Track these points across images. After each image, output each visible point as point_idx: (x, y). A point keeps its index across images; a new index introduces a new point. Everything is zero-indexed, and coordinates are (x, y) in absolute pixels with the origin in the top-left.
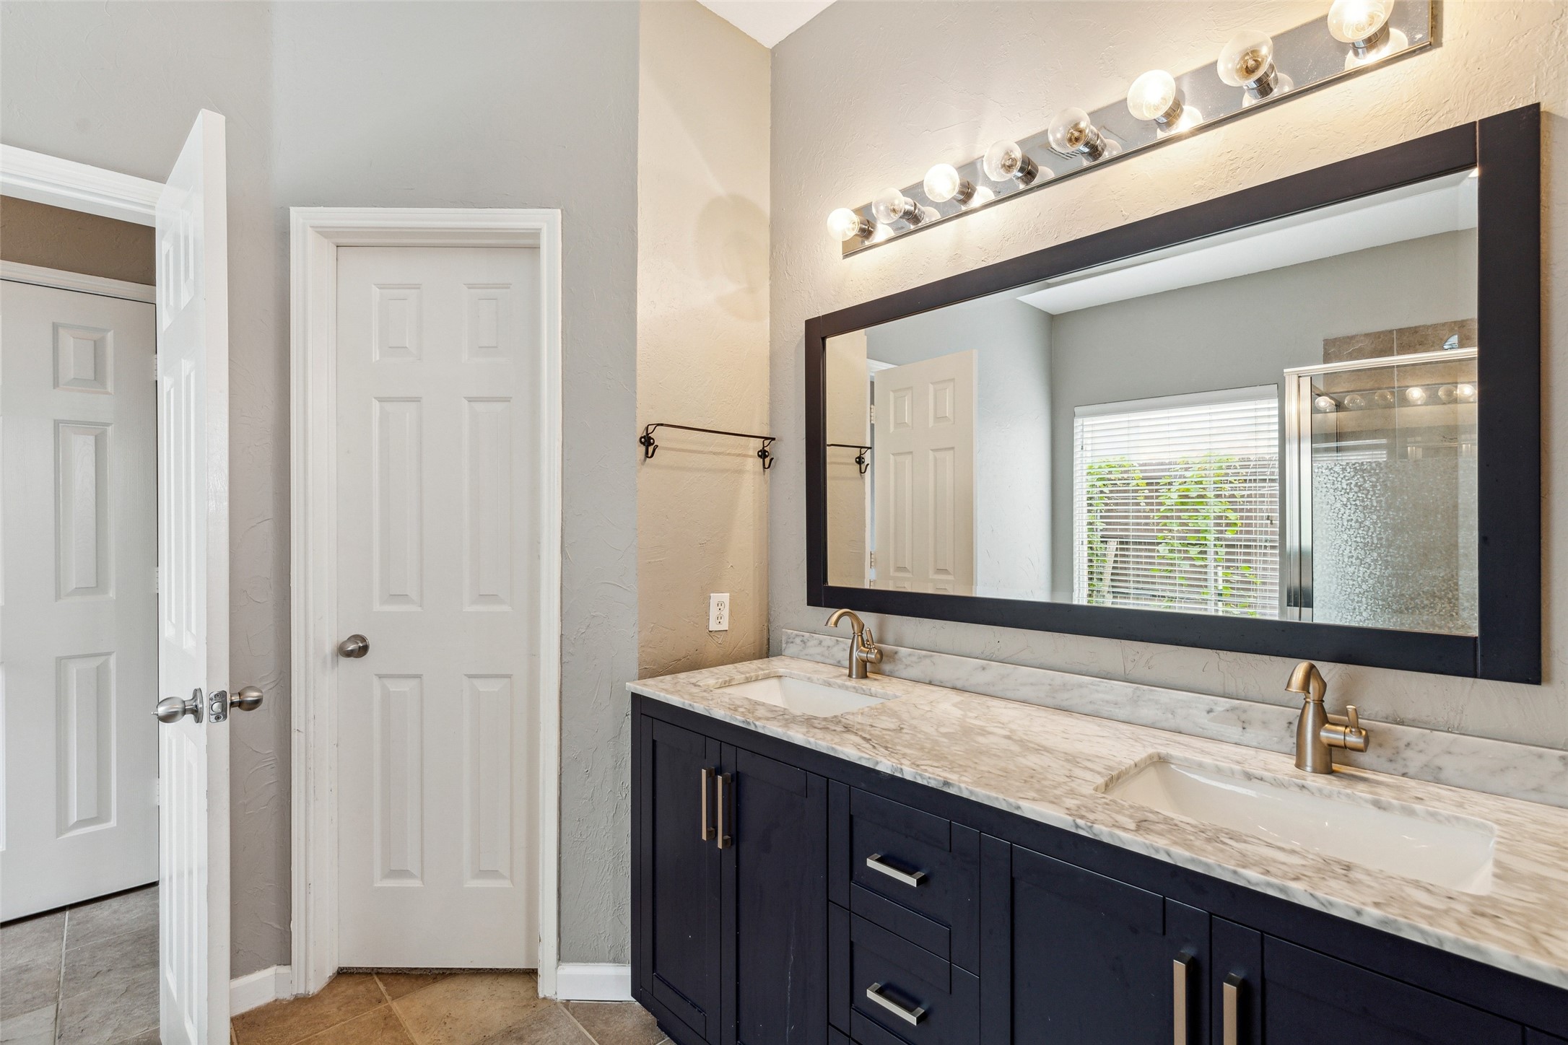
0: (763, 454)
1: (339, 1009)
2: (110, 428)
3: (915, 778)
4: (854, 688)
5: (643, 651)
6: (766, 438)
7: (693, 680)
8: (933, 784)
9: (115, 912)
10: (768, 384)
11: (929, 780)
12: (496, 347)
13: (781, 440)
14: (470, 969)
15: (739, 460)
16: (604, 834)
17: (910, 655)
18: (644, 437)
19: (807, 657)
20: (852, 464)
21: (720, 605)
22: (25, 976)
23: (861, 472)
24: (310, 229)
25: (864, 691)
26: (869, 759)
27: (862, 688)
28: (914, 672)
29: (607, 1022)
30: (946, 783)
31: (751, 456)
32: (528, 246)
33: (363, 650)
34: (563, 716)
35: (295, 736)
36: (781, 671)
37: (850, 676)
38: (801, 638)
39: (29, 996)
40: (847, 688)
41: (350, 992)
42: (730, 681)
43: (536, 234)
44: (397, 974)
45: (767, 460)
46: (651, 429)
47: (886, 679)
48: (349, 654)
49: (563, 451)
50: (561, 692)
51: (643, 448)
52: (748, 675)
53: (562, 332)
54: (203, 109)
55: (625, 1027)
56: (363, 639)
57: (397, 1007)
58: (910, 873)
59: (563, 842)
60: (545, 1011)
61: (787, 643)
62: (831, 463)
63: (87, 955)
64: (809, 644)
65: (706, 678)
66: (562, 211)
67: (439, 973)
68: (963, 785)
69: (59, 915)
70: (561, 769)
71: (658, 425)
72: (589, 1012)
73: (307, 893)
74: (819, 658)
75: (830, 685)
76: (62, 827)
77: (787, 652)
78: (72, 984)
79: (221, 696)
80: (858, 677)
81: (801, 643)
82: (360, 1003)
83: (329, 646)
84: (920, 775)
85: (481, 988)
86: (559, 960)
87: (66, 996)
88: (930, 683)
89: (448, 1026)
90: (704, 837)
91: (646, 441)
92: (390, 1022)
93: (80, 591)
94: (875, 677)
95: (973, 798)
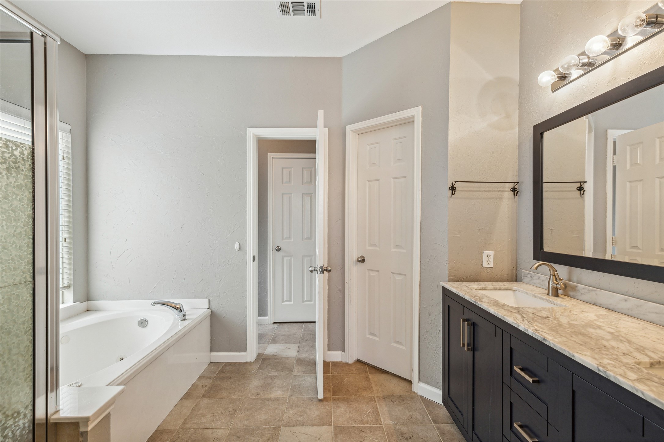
0: (514, 190)
1: (355, 370)
2: (313, 194)
3: (533, 335)
4: (546, 300)
5: (450, 271)
6: (515, 183)
7: (467, 285)
8: (539, 339)
9: (313, 326)
10: (517, 157)
11: (538, 337)
12: (401, 159)
13: (523, 183)
14: (393, 373)
15: (500, 193)
16: (435, 339)
17: (584, 289)
18: (451, 187)
19: (533, 284)
20: (574, 191)
21: (488, 256)
22: (295, 335)
23: (581, 195)
24: (350, 132)
25: (551, 301)
26: (516, 324)
27: (550, 300)
28: (587, 297)
29: (434, 409)
30: (544, 339)
31: (507, 191)
32: (410, 121)
33: (363, 261)
34: (421, 291)
35: (346, 284)
36: (514, 288)
37: (548, 294)
38: (530, 275)
39: (295, 340)
40: (543, 299)
41: (359, 367)
42: (485, 288)
43: (413, 117)
44: (372, 367)
45: (516, 192)
46: (454, 183)
47: (569, 299)
48: (360, 261)
49: (421, 194)
50: (420, 283)
51: (451, 191)
52: (495, 287)
53: (421, 151)
54: (319, 110)
55: (439, 413)
56: (364, 257)
57: (370, 376)
58: (531, 377)
59: (421, 338)
60: (413, 396)
61: (524, 276)
62: (546, 191)
63: (306, 335)
64: (534, 278)
65: (474, 286)
66: (422, 106)
67: (384, 371)
68: (551, 341)
69: (302, 324)
70: (420, 311)
71: (456, 182)
72: (428, 403)
73: (349, 332)
74: (538, 285)
75: (535, 297)
76: (303, 301)
77: (524, 281)
78: (302, 341)
79: (321, 267)
80: (553, 295)
81: (530, 277)
82: (361, 371)
83: (355, 259)
84: (535, 334)
85: (395, 381)
86: (419, 380)
87: (301, 343)
88: (595, 304)
89: (383, 387)
90: (461, 346)
91: (452, 188)
92: (367, 379)
93: (307, 238)
94: (563, 297)
95: (555, 348)
